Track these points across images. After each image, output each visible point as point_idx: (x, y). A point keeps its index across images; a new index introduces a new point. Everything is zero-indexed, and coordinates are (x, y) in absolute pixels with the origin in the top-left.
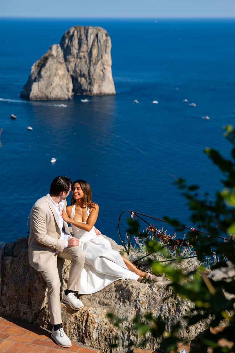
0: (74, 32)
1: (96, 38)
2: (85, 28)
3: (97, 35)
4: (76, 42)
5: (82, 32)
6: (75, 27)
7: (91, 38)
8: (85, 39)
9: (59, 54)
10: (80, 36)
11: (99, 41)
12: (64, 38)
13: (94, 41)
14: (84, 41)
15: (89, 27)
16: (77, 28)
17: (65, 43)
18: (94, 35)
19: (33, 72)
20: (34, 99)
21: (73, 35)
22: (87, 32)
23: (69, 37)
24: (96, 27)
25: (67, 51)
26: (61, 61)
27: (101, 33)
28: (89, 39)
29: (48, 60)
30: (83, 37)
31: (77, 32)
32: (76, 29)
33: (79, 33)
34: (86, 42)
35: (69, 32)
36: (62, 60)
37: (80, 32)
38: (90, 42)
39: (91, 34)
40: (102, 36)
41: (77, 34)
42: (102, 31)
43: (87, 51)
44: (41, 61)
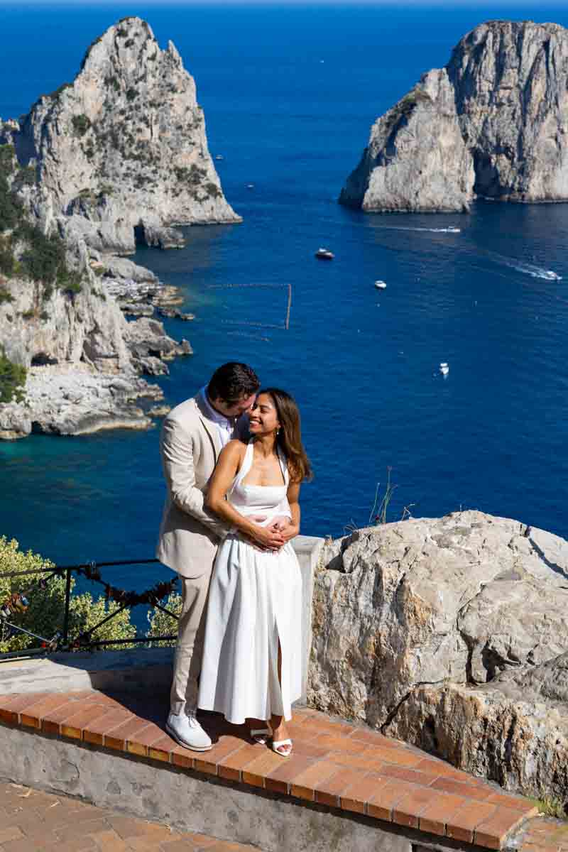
0: (485, 37)
1: (543, 51)
2: (515, 27)
3: (546, 45)
4: (489, 62)
5: (508, 37)
6: (488, 24)
7: (531, 51)
8: (513, 54)
9: (444, 92)
10: (502, 45)
11: (550, 60)
12: (458, 53)
13: (537, 59)
14: (512, 61)
15: (525, 22)
16: (493, 26)
17: (461, 65)
18: (537, 44)
19: (375, 138)
20: (372, 208)
21: (483, 45)
22: (521, 37)
23: (472, 49)
24: (544, 24)
25: (464, 87)
26: (449, 112)
27: (557, 38)
28: (524, 53)
29: (415, 109)
30: (510, 49)
31: (495, 37)
32: (491, 28)
33: (498, 39)
34: (516, 63)
35: (472, 37)
36: (452, 110)
37: (502, 36)
38: (528, 61)
39: (532, 41)
40: (561, 46)
41: (494, 43)
42: (559, 34)
43: (518, 86)
44: (396, 110)
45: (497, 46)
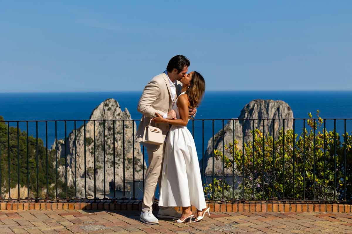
0: (254, 106)
1: (277, 112)
2: (265, 102)
3: (278, 109)
4: (256, 116)
5: (263, 106)
6: (255, 101)
7: (272, 112)
8: (265, 113)
9: (238, 128)
10: (261, 109)
11: (280, 115)
12: (243, 112)
13: (275, 114)
15: (270, 100)
16: (257, 102)
17: (244, 117)
18: (275, 109)
19: (210, 146)
20: (209, 174)
21: (253, 109)
22: (268, 106)
23: (248, 110)
24: (277, 101)
25: (246, 125)
26: (240, 136)
27: (282, 106)
28: (269, 113)
29: (226, 134)
30: (264, 111)
31: (258, 106)
32: (256, 103)
33: (259, 107)
34: (266, 116)
35: (248, 106)
36: (241, 134)
37: (261, 105)
38: (271, 116)
39: (272, 107)
40: (284, 109)
41: (257, 108)
42: (283, 105)
43: (268, 125)
44: (218, 135)
45: (259, 109)
